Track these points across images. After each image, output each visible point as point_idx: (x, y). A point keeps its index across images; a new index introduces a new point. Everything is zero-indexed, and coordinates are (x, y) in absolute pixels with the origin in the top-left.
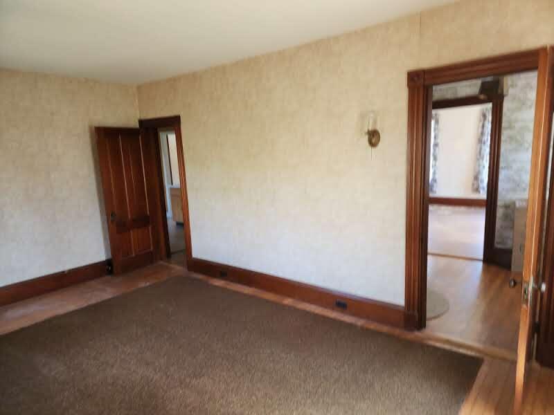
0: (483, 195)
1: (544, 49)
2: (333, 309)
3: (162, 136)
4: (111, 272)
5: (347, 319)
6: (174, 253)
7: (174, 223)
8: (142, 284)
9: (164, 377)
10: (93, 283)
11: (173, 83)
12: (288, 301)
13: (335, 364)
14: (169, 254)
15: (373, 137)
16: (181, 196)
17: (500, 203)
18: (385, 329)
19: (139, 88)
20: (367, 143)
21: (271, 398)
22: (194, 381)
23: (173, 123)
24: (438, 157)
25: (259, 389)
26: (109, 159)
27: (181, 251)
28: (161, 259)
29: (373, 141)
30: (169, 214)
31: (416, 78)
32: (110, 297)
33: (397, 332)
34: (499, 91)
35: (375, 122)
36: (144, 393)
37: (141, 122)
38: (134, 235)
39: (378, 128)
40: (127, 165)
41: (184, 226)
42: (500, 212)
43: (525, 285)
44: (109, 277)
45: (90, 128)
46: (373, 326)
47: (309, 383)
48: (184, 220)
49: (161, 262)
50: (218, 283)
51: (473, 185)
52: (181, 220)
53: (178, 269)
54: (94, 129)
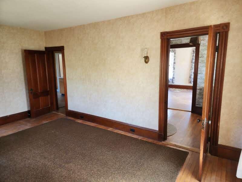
0: (192, 85)
1: (211, 26)
2: (129, 132)
3: (56, 55)
4: (30, 117)
5: (135, 136)
6: (60, 108)
7: (61, 94)
8: (45, 122)
9: (53, 164)
10: (21, 121)
11: (61, 31)
12: (110, 129)
13: (128, 156)
14: (58, 109)
15: (147, 59)
16: (64, 82)
17: (198, 88)
18: (150, 140)
19: (46, 33)
20: (144, 62)
21: (100, 171)
22: (66, 165)
23: (61, 49)
24: (175, 68)
25: (95, 168)
26: (30, 65)
27: (63, 107)
28: (54, 111)
29: (147, 60)
30: (58, 90)
31: (164, 35)
32: (29, 127)
33: (155, 142)
34: (197, 42)
35: (147, 53)
36: (43, 171)
37: (46, 48)
38: (41, 100)
39: (149, 56)
40: (39, 67)
41: (65, 95)
42: (198, 92)
43: (203, 121)
44: (28, 119)
45: (22, 50)
46: (145, 139)
47: (117, 164)
48: (65, 93)
49: (54, 112)
50: (79, 121)
51: (189, 80)
52: (64, 93)
53: (62, 115)
54: (23, 51)
